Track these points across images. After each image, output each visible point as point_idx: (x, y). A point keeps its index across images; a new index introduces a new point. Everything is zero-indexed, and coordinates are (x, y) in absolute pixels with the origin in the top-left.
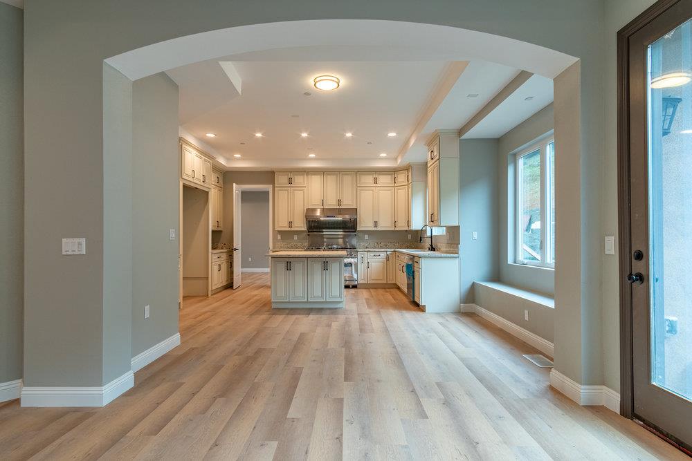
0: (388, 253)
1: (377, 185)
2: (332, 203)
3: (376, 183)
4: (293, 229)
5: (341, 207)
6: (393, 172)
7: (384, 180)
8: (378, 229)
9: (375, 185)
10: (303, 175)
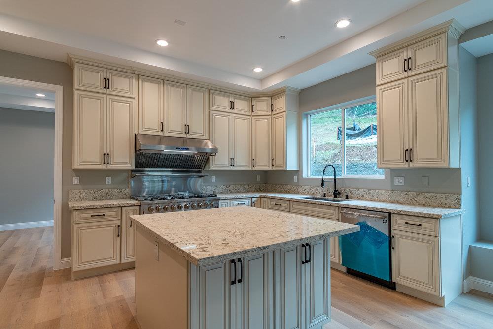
0: (254, 200)
1: (233, 111)
2: (175, 128)
3: (232, 108)
4: (109, 167)
5: (188, 136)
6: (252, 97)
7: (241, 105)
8: (234, 168)
9: (230, 111)
10: (130, 78)
